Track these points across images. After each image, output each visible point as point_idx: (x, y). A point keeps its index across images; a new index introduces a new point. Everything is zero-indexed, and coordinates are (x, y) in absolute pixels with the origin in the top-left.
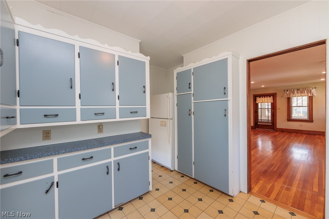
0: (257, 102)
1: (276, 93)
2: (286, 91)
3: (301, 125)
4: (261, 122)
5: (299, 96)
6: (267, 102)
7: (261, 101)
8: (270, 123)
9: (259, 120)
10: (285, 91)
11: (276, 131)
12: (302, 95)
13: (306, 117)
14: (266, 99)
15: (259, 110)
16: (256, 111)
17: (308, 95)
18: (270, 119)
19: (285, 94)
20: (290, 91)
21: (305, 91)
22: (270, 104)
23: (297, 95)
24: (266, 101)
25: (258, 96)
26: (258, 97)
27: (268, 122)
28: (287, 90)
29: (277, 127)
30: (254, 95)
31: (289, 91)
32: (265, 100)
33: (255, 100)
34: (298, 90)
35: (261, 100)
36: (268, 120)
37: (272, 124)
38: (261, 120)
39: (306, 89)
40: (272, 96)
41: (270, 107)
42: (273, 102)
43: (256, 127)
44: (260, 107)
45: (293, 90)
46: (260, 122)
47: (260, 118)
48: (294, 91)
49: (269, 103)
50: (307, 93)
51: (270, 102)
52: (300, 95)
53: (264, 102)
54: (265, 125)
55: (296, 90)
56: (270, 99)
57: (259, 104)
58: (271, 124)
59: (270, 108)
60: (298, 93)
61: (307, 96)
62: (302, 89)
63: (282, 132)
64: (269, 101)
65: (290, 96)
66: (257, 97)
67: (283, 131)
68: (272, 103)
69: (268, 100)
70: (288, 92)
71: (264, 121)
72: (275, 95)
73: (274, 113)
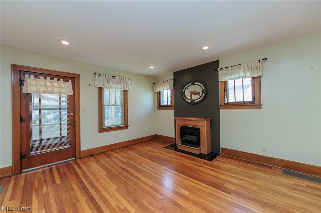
0: (24, 91)
1: (79, 75)
2: (97, 74)
3: (116, 136)
4: (41, 147)
5: (114, 88)
6: (58, 93)
7: (42, 89)
8: (65, 144)
9: (34, 143)
10: (95, 74)
11: (80, 159)
14: (55, 84)
16: (24, 115)
18: (65, 133)
19: (96, 80)
22: (64, 98)
25: (29, 73)
26: (31, 76)
27: (61, 144)
30: (14, 65)
31: (102, 75)
32: (53, 87)
33: (19, 82)
34: (114, 77)
35: (40, 86)
36: (61, 137)
37: (70, 144)
38: (41, 140)
40: (70, 81)
41: (64, 105)
42: (72, 94)
43: (21, 166)
44: (35, 104)
45: (107, 76)
46: (36, 149)
47: (35, 136)
48: (108, 78)
49: (63, 96)
51: (65, 93)
52: (115, 86)
53: (51, 92)
54: (52, 153)
55: (111, 77)
57: (35, 98)
58: (69, 146)
59: (64, 109)
60: (113, 83)
61: (120, 89)
62: (118, 78)
63: (92, 156)
64: (63, 90)
66: (27, 76)
68: (69, 97)
69: (60, 88)
70: (100, 78)
71: (46, 141)
72: (76, 79)
73: (75, 120)
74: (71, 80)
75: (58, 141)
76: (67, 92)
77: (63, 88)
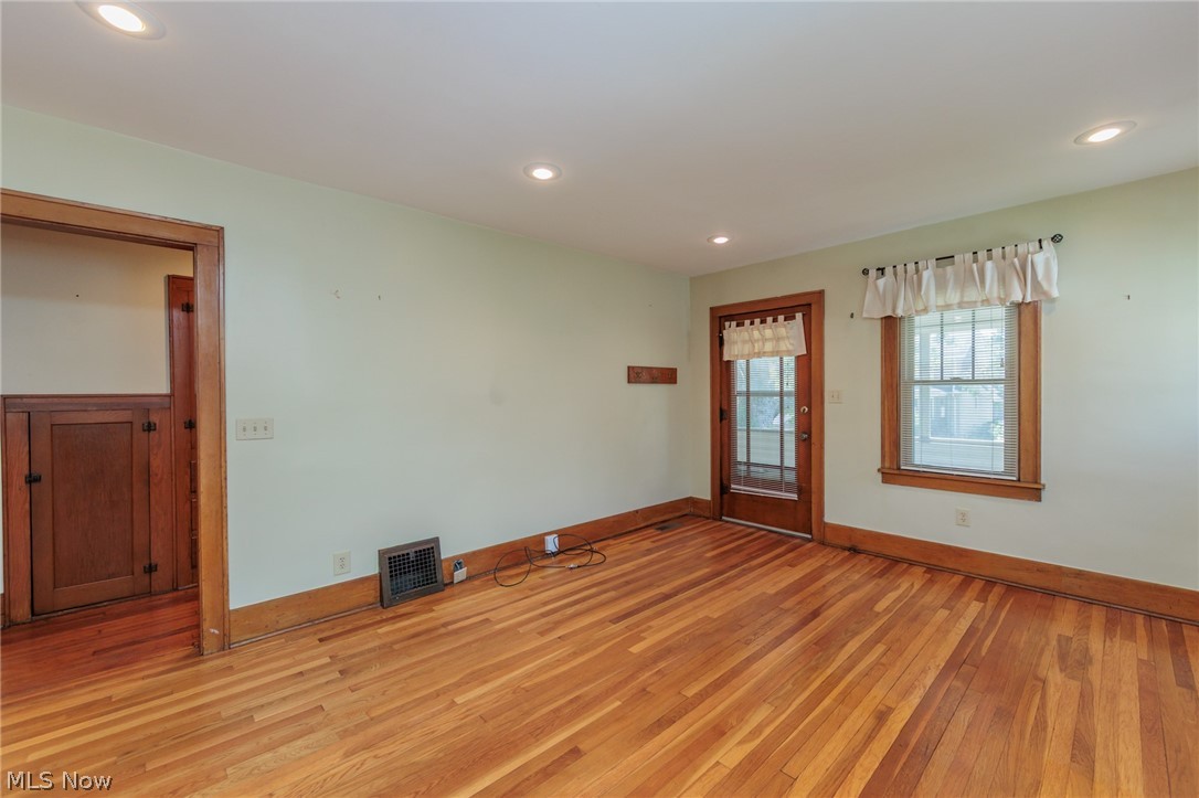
0: (726, 358)
1: (821, 293)
2: (873, 273)
3: (964, 515)
4: (750, 481)
5: (948, 307)
6: (773, 354)
7: (747, 349)
8: (788, 488)
9: (738, 467)
10: (866, 272)
11: (823, 543)
12: (972, 294)
13: (992, 458)
14: (768, 333)
15: (740, 403)
17: (1008, 295)
18: (790, 461)
19: (869, 296)
20: (895, 274)
21: (989, 265)
22: (790, 362)
23: (941, 303)
24: (769, 347)
25: (730, 318)
26: (734, 324)
27: (781, 484)
28: (882, 270)
29: (830, 518)
30: (712, 310)
31: (889, 271)
32: (763, 341)
33: (718, 342)
34: (945, 259)
35: (744, 342)
36: (782, 468)
37: (800, 491)
38: (748, 464)
39: (997, 252)
40: (799, 316)
41: (790, 387)
42: (805, 351)
43: (722, 508)
44: (740, 386)
45: (911, 267)
46: (741, 479)
47: (741, 456)
48: (917, 271)
49: (785, 359)
50: (1003, 280)
51: (789, 353)
52: (953, 296)
53: (759, 355)
54: (765, 500)
55: (931, 264)
56: (790, 334)
57: (740, 366)
58: (794, 497)
59: (789, 394)
60: (941, 285)
61: (1002, 301)
62: (969, 256)
63: (854, 551)
64: (784, 346)
65: (894, 310)
66: (727, 324)
67: (854, 546)
68: (798, 358)
69: (778, 339)
70: (881, 282)
71: (761, 470)
72: (813, 307)
73: (811, 427)
74: (800, 314)
75: (774, 475)
76: (791, 348)
77: (783, 338)
